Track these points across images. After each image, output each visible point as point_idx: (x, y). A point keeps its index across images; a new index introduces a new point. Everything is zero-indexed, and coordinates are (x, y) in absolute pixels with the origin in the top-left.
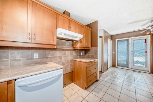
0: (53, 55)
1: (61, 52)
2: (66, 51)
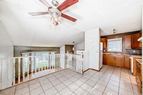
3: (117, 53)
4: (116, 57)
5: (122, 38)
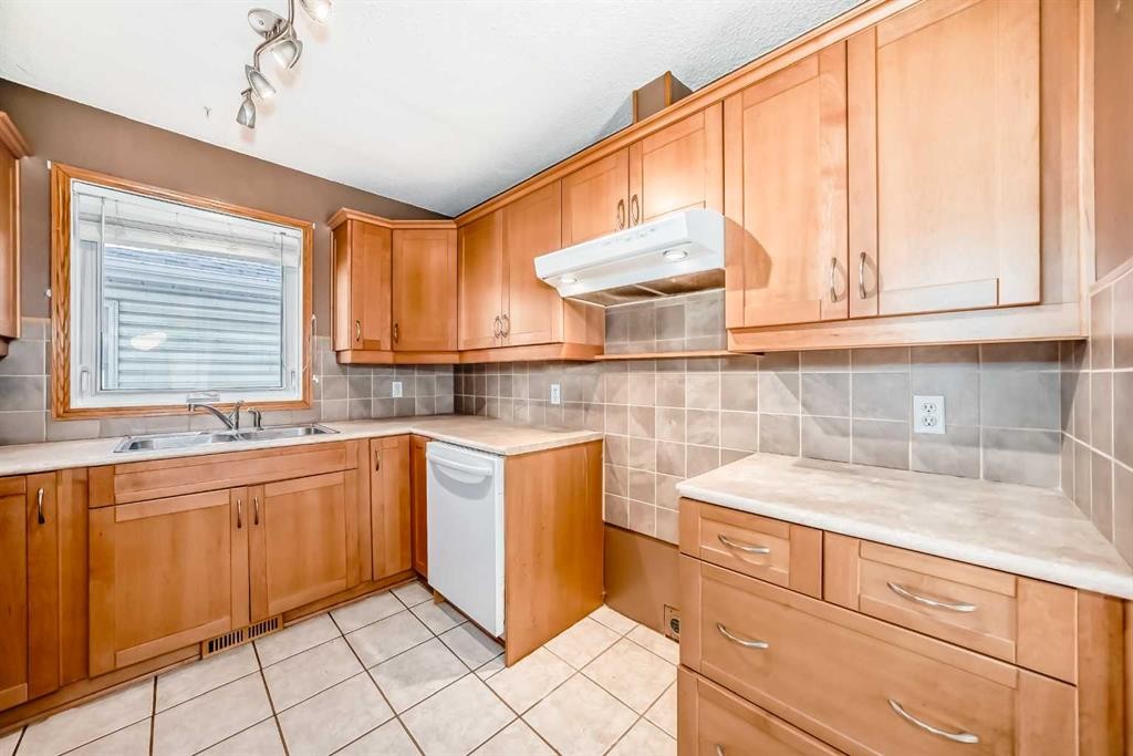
0: (613, 392)
1: (651, 382)
2: (687, 375)
4: (264, 483)
5: (305, 235)
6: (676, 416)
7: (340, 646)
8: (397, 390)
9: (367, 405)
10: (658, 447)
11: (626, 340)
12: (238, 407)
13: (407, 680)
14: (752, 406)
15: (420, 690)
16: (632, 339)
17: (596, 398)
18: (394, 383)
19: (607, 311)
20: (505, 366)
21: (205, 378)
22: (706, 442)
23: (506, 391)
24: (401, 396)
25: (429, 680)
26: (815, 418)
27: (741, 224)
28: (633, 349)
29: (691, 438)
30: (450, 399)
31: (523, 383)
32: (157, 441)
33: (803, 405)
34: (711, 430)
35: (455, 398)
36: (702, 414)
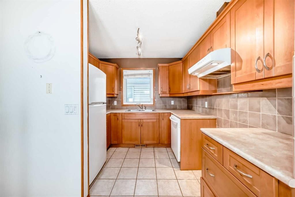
0: (219, 104)
3: (144, 107)
4: (143, 119)
5: (153, 71)
6: (236, 113)
7: (153, 153)
8: (172, 103)
9: (166, 106)
10: (231, 122)
11: (222, 88)
12: (142, 105)
13: (160, 163)
14: (259, 110)
15: (161, 165)
16: (224, 88)
17: (215, 106)
18: (172, 101)
19: (218, 79)
20: (197, 97)
21: (139, 100)
22: (244, 122)
23: (197, 104)
24: (173, 104)
25: (164, 165)
26: (282, 117)
27: (234, 50)
28: (224, 91)
29: (240, 121)
30: (186, 105)
31: (200, 101)
32: (131, 110)
33: (278, 111)
34: (245, 118)
35: (188, 105)
36: (243, 112)
